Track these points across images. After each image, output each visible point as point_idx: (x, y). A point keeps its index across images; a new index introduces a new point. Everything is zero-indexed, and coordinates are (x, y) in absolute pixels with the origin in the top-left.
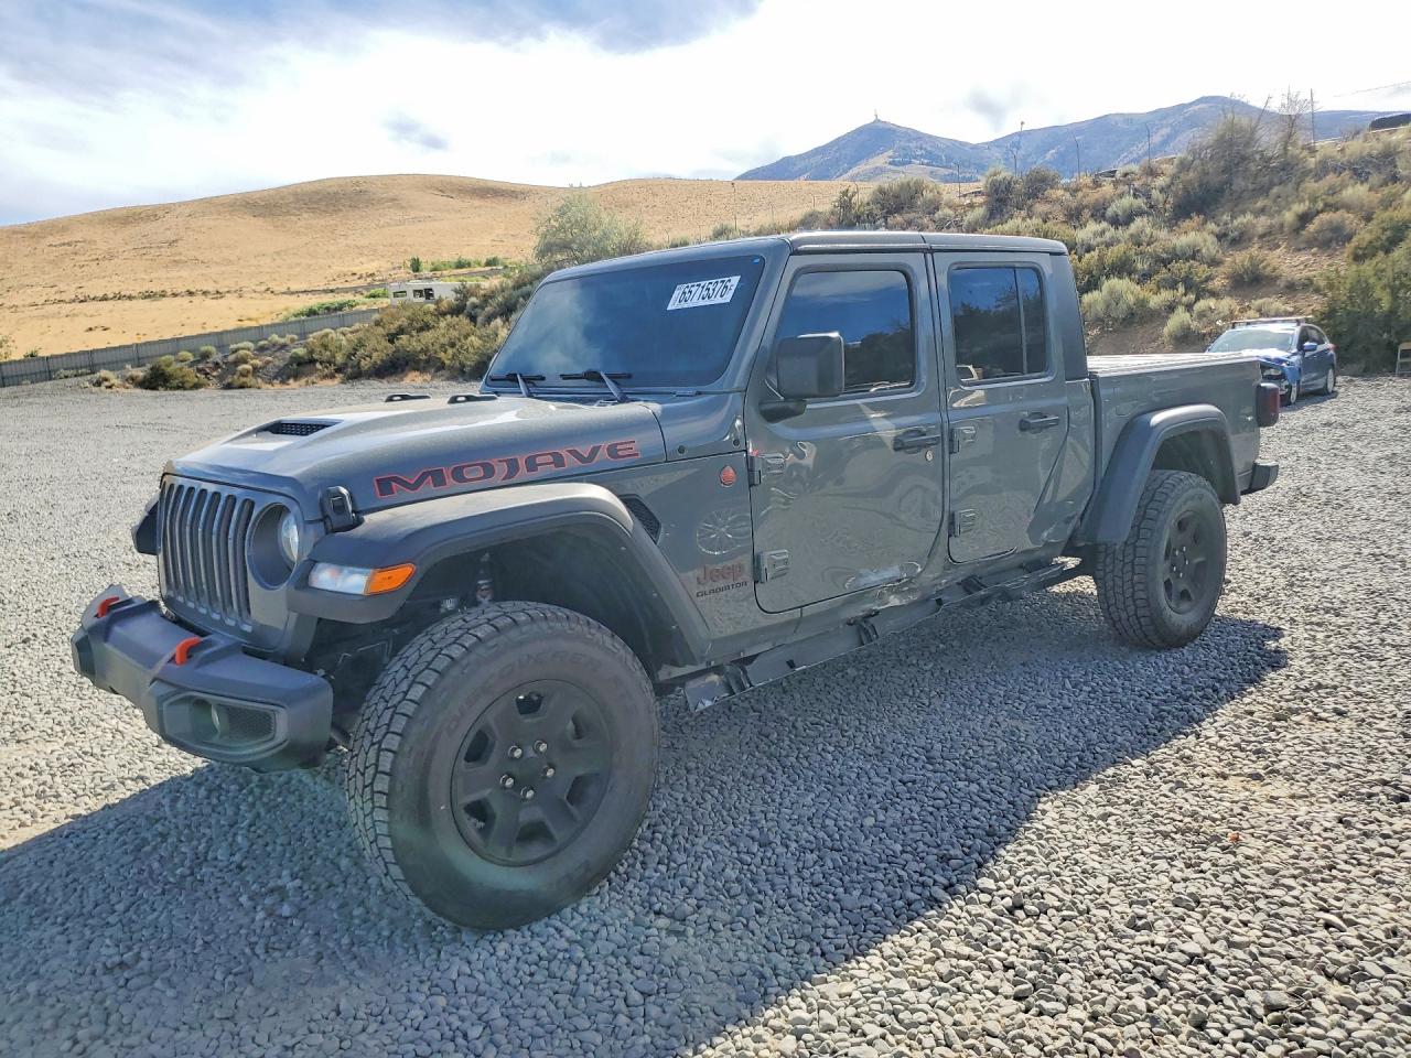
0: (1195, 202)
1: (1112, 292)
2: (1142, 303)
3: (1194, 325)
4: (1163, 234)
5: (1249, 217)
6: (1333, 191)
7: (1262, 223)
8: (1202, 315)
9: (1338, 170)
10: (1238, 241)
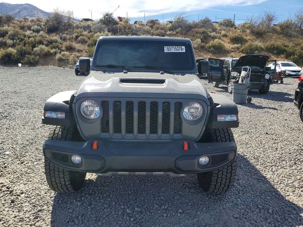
0: (52, 30)
1: (41, 48)
2: (49, 51)
3: (62, 57)
4: (47, 36)
5: (65, 35)
6: (81, 32)
7: (68, 37)
8: (63, 55)
9: (81, 28)
10: (65, 40)
